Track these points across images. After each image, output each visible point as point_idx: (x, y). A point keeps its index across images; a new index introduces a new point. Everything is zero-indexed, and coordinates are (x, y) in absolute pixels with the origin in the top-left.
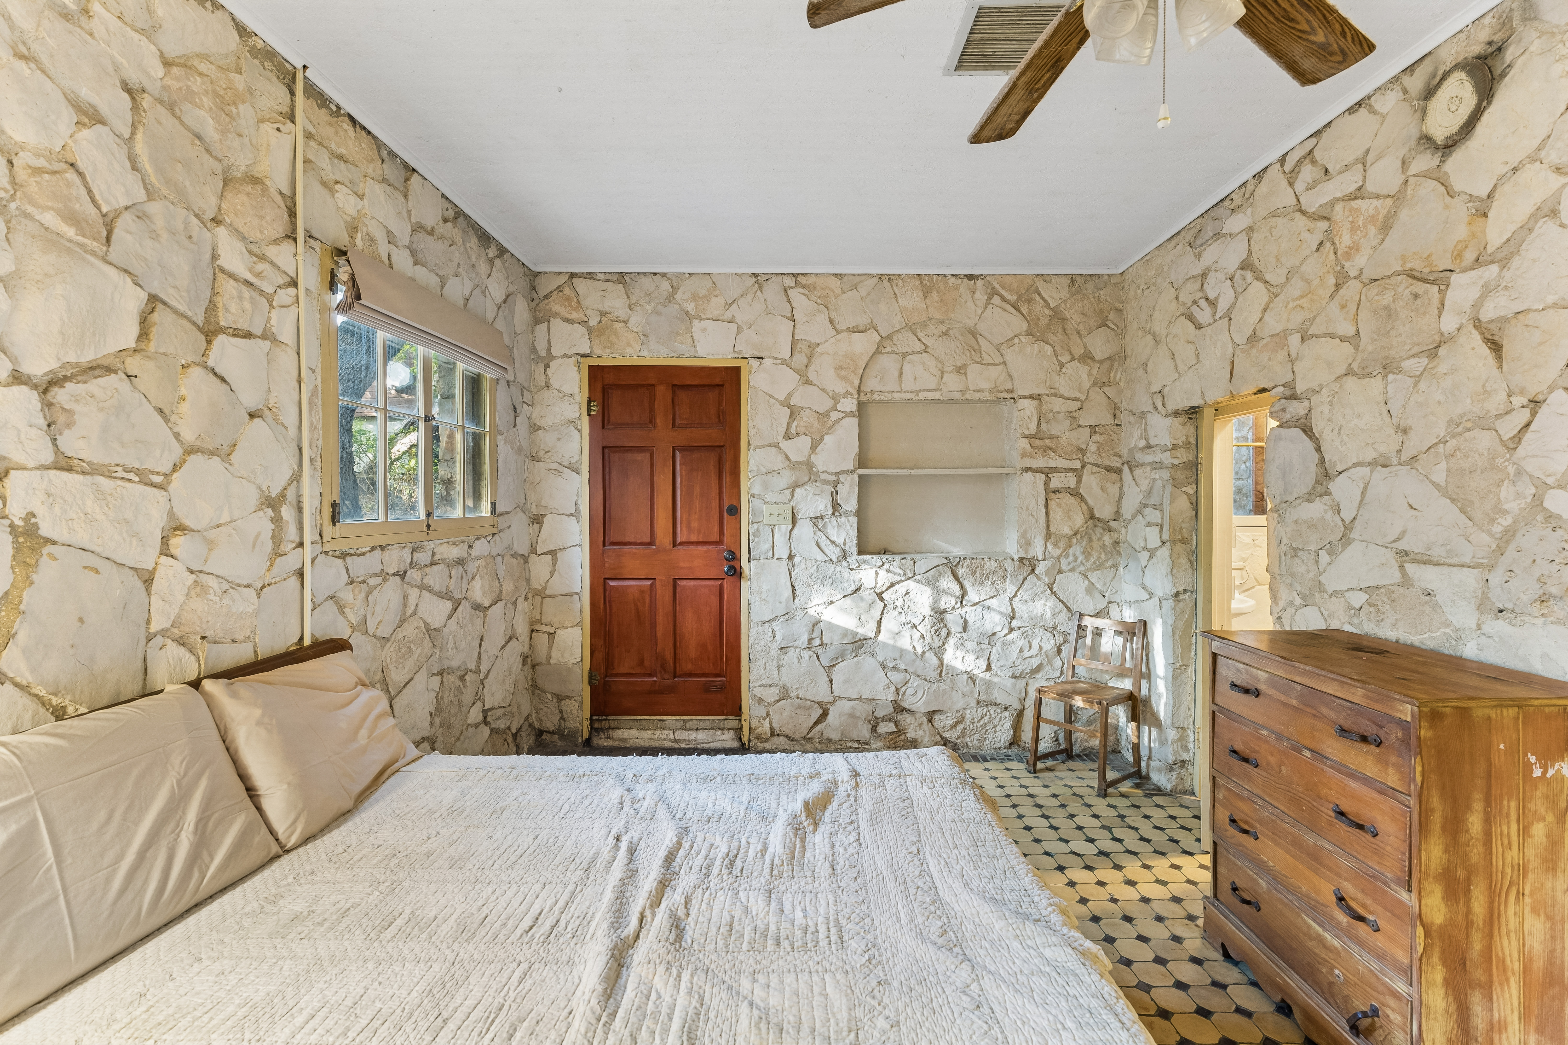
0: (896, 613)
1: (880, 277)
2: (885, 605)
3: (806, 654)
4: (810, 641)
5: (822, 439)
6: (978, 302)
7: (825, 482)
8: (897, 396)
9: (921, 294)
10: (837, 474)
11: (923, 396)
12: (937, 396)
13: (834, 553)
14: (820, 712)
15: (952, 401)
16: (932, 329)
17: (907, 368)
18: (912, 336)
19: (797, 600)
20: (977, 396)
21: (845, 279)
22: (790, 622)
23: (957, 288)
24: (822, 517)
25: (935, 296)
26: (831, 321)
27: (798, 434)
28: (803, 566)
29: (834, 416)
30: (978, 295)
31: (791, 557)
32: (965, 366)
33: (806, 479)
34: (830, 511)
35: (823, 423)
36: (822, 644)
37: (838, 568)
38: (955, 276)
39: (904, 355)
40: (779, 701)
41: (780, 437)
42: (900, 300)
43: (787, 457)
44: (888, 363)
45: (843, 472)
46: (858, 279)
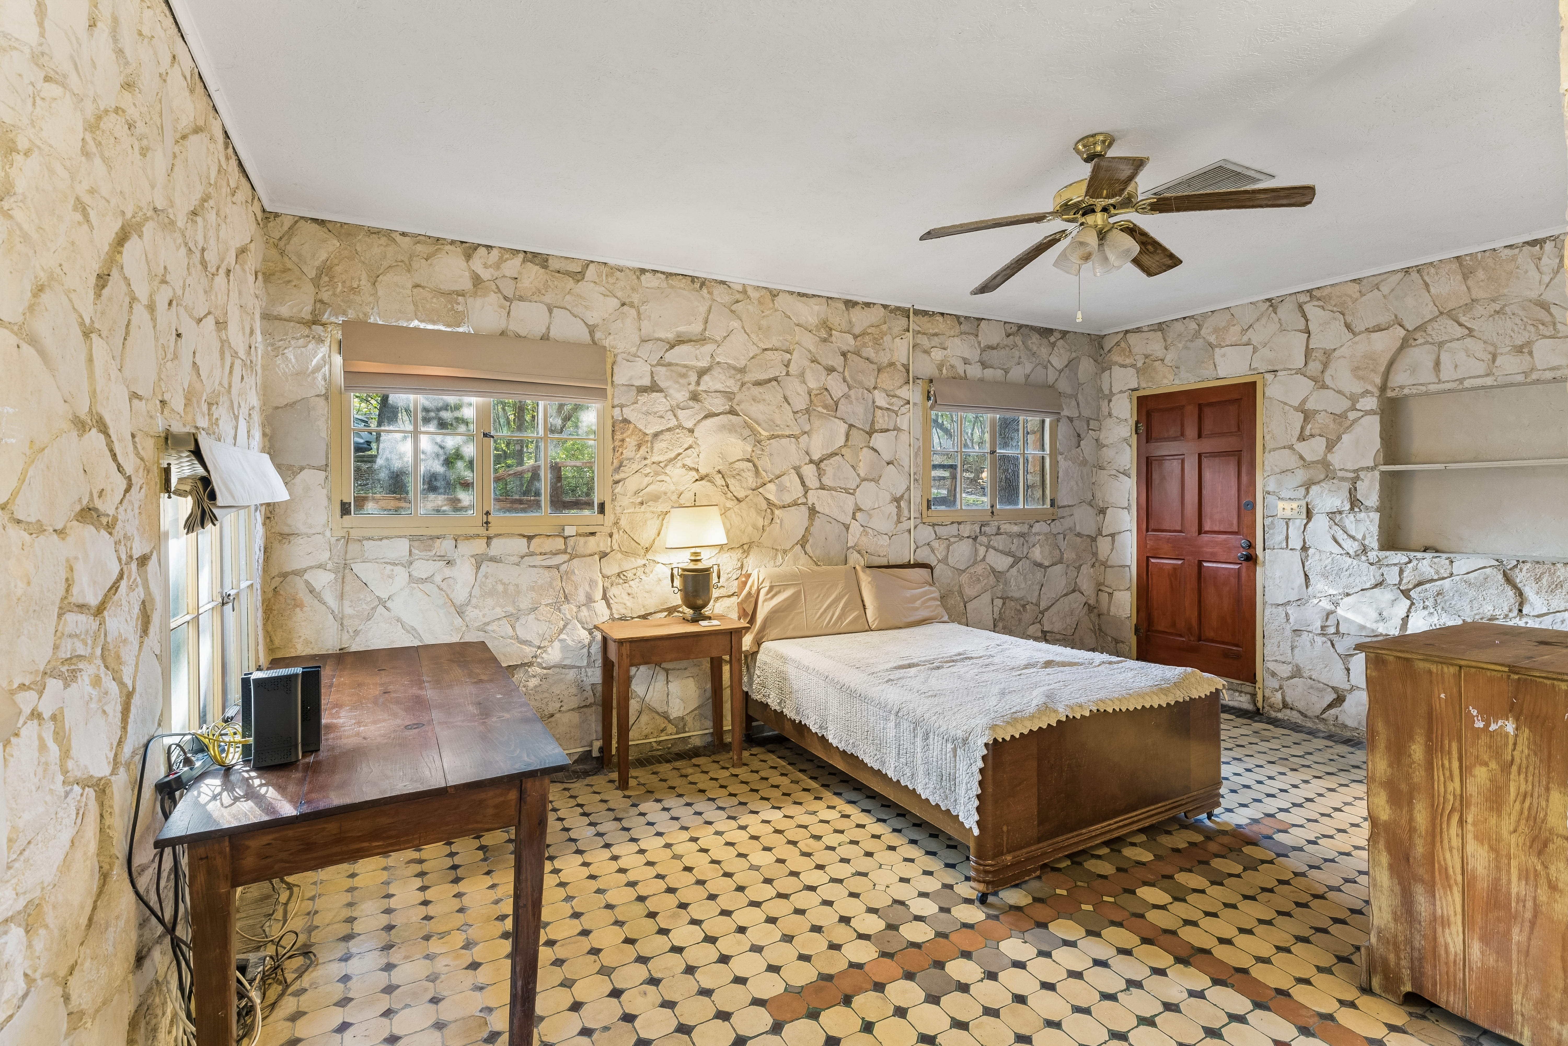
0: (1426, 612)
1: (1407, 271)
2: (1413, 604)
3: (1319, 640)
4: (1323, 628)
5: (1339, 438)
6: (1544, 269)
7: (1343, 479)
8: (1433, 388)
9: (1459, 277)
10: (1355, 471)
11: (1467, 384)
12: (1489, 381)
13: (1352, 547)
14: (1334, 696)
15: (1512, 385)
16: (1479, 310)
17: (1445, 357)
18: (1452, 322)
19: (1310, 588)
20: (1549, 375)
21: (1365, 282)
22: (1302, 607)
23: (1514, 259)
24: (1340, 513)
25: (1481, 274)
26: (1348, 326)
27: (1312, 436)
28: (1317, 557)
29: (1352, 415)
30: (1545, 260)
31: (1304, 548)
32: (1529, 343)
33: (1322, 477)
34: (1347, 506)
35: (1340, 424)
36: (1337, 632)
37: (1355, 562)
38: (1510, 246)
39: (1441, 345)
40: (1292, 677)
41: (1294, 440)
42: (1432, 289)
43: (1302, 458)
44: (1420, 355)
45: (1362, 469)
46: (1379, 278)
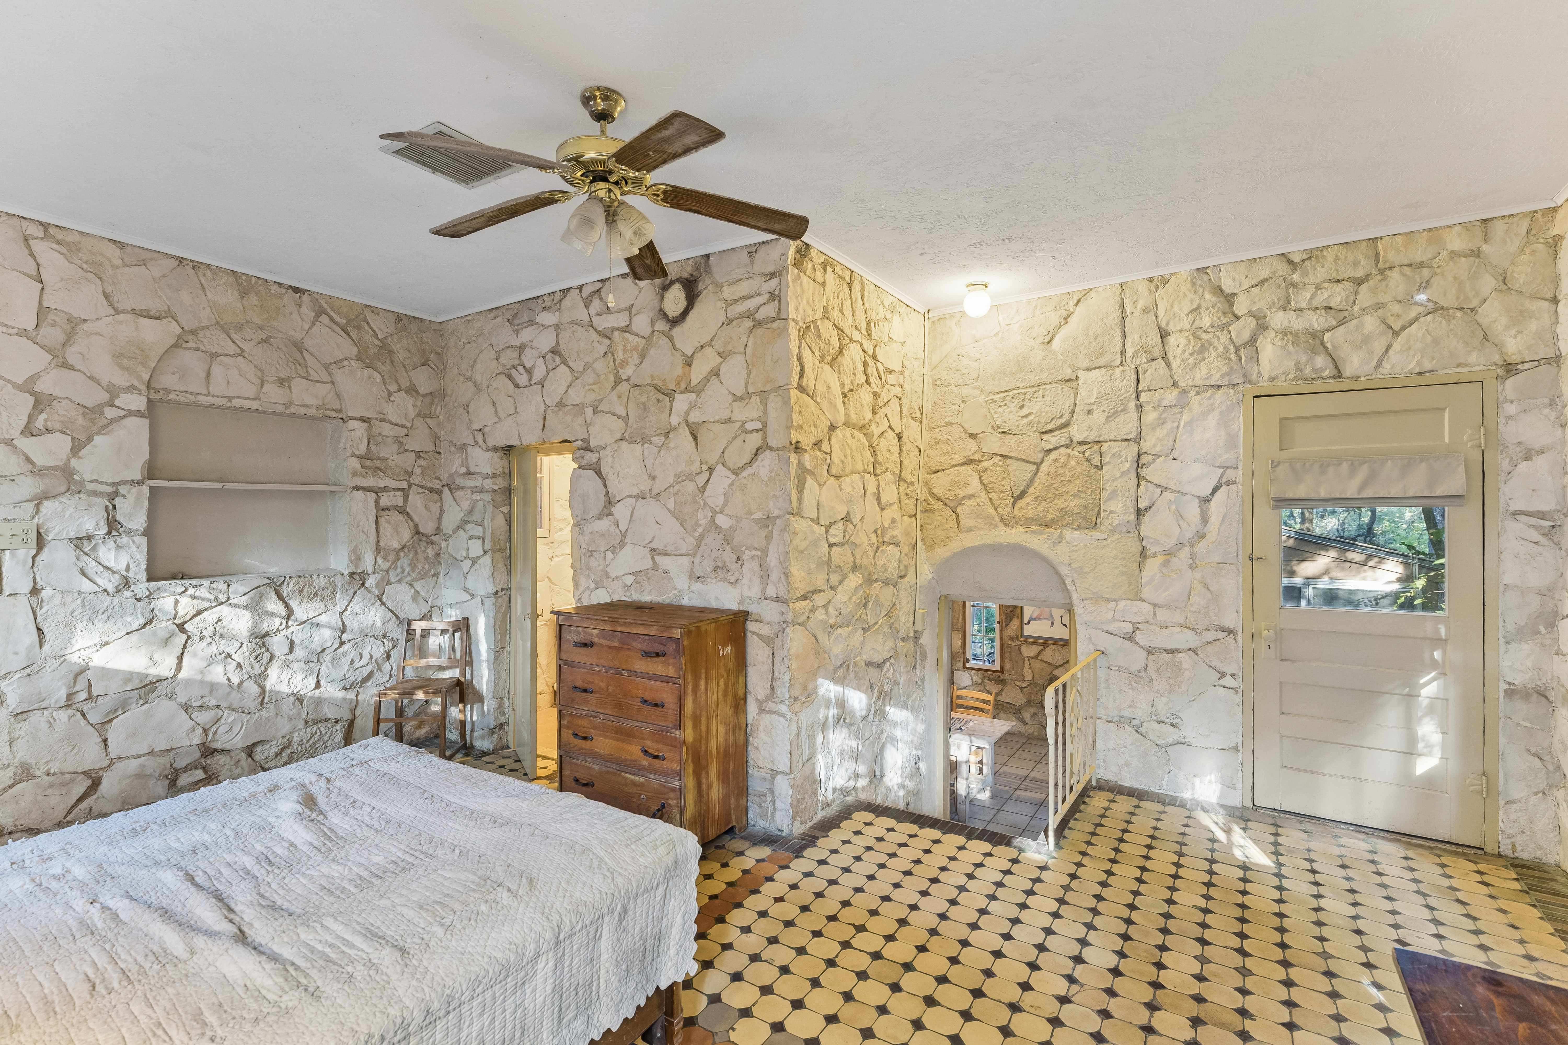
0: (204, 644)
1: (181, 261)
2: (189, 637)
3: (63, 716)
4: (70, 696)
5: (90, 439)
6: (304, 317)
7: (95, 494)
8: (202, 399)
9: (236, 293)
10: (114, 484)
11: (236, 403)
12: (255, 405)
13: (108, 582)
14: (89, 782)
15: (274, 413)
16: (249, 332)
17: (216, 370)
18: (224, 336)
19: (46, 647)
20: (303, 411)
21: (129, 250)
22: (34, 677)
23: (280, 297)
24: (89, 538)
25: (254, 299)
26: (107, 296)
27: (48, 430)
28: (57, 600)
29: (110, 413)
30: (304, 309)
31: (35, 591)
32: (289, 379)
33: (63, 489)
34: (104, 530)
35: (93, 421)
36: (90, 698)
37: (116, 601)
38: (279, 284)
39: (213, 356)
40: (11, 787)
41: (15, 433)
42: (208, 294)
43: (28, 459)
44: (189, 359)
45: (125, 482)
46: (148, 255)
